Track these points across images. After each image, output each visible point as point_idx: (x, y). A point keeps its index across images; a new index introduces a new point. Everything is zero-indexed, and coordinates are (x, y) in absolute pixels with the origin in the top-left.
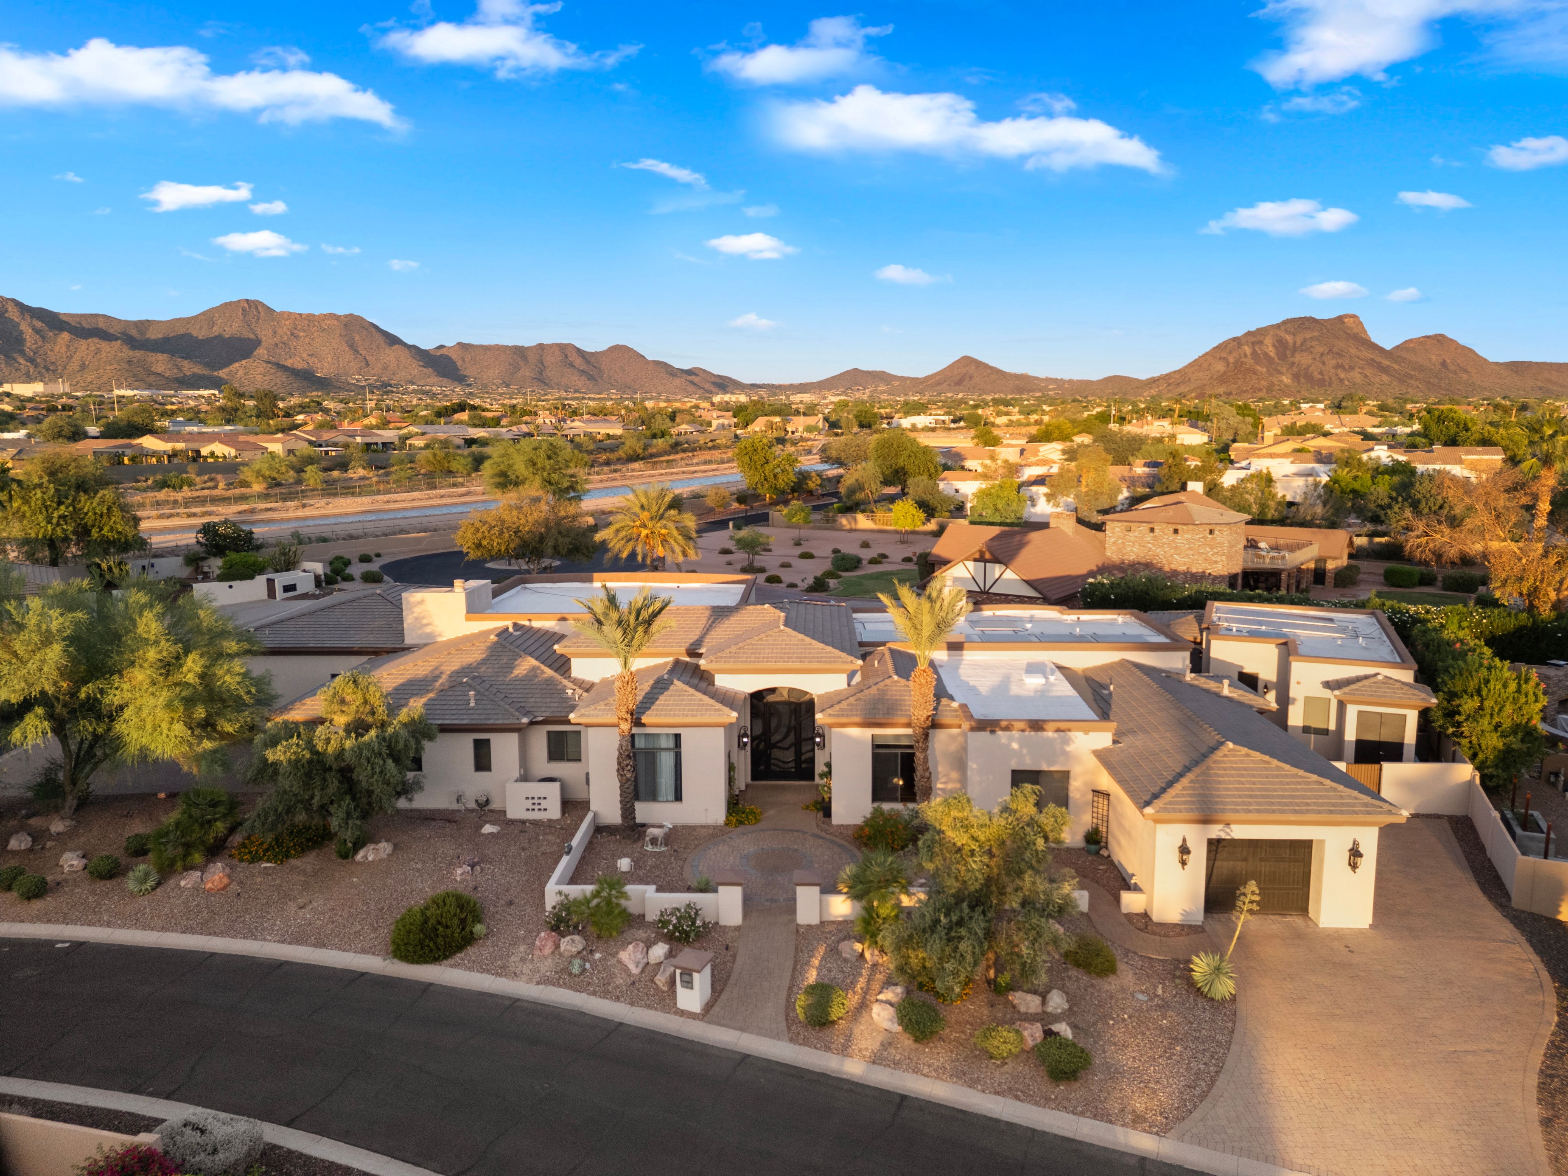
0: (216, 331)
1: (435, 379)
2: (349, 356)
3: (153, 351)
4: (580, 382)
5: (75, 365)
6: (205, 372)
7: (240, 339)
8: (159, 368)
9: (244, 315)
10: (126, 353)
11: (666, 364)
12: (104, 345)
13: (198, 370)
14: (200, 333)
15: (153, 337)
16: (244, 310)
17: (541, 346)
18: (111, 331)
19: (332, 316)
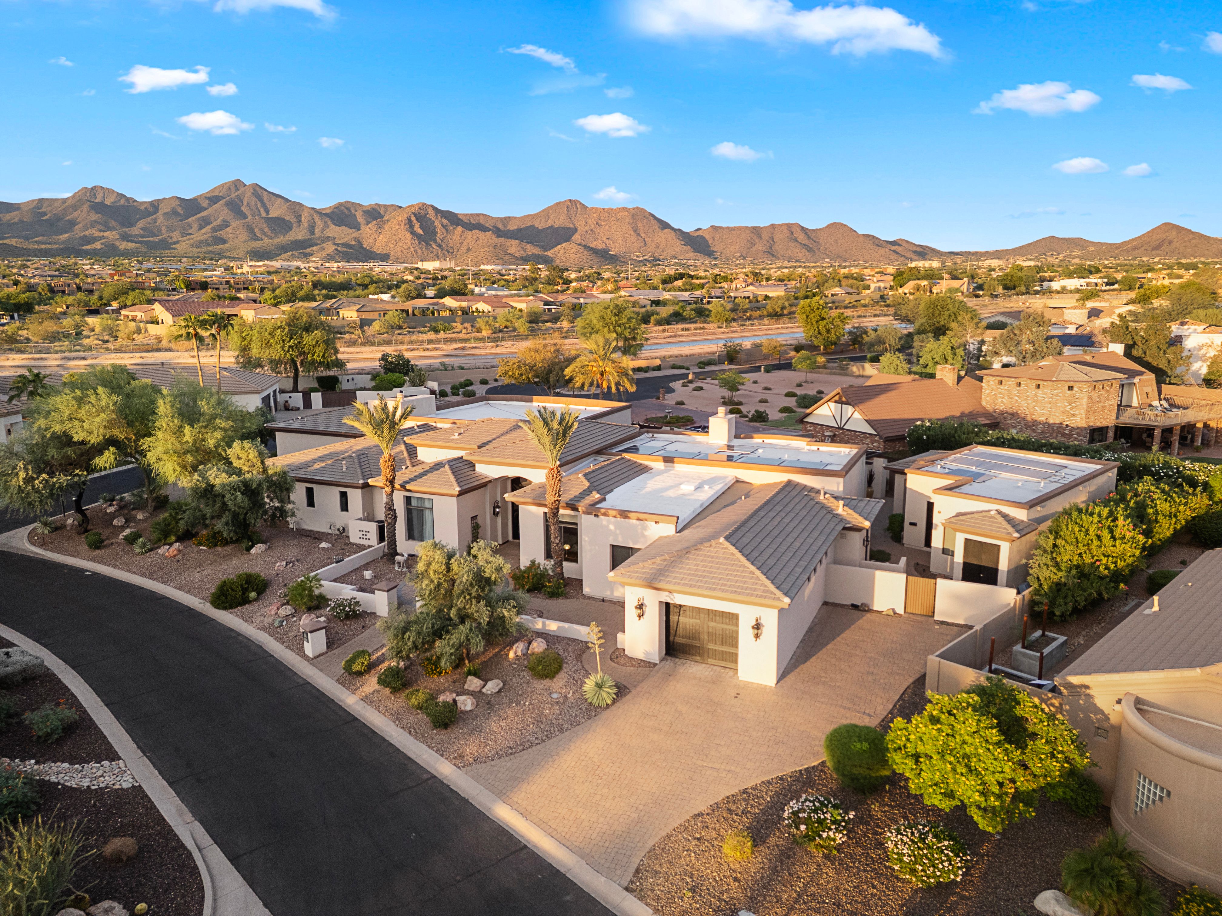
0: (550, 223)
1: (691, 254)
2: (634, 238)
3: (511, 238)
4: (801, 253)
5: (464, 248)
6: (540, 252)
7: (564, 228)
8: (512, 250)
9: (568, 211)
10: (495, 240)
11: (874, 237)
12: (481, 235)
13: (536, 251)
14: (540, 225)
15: (512, 229)
16: (568, 207)
17: (773, 226)
18: (487, 225)
19: (624, 209)
